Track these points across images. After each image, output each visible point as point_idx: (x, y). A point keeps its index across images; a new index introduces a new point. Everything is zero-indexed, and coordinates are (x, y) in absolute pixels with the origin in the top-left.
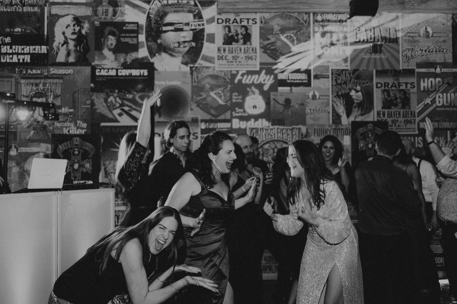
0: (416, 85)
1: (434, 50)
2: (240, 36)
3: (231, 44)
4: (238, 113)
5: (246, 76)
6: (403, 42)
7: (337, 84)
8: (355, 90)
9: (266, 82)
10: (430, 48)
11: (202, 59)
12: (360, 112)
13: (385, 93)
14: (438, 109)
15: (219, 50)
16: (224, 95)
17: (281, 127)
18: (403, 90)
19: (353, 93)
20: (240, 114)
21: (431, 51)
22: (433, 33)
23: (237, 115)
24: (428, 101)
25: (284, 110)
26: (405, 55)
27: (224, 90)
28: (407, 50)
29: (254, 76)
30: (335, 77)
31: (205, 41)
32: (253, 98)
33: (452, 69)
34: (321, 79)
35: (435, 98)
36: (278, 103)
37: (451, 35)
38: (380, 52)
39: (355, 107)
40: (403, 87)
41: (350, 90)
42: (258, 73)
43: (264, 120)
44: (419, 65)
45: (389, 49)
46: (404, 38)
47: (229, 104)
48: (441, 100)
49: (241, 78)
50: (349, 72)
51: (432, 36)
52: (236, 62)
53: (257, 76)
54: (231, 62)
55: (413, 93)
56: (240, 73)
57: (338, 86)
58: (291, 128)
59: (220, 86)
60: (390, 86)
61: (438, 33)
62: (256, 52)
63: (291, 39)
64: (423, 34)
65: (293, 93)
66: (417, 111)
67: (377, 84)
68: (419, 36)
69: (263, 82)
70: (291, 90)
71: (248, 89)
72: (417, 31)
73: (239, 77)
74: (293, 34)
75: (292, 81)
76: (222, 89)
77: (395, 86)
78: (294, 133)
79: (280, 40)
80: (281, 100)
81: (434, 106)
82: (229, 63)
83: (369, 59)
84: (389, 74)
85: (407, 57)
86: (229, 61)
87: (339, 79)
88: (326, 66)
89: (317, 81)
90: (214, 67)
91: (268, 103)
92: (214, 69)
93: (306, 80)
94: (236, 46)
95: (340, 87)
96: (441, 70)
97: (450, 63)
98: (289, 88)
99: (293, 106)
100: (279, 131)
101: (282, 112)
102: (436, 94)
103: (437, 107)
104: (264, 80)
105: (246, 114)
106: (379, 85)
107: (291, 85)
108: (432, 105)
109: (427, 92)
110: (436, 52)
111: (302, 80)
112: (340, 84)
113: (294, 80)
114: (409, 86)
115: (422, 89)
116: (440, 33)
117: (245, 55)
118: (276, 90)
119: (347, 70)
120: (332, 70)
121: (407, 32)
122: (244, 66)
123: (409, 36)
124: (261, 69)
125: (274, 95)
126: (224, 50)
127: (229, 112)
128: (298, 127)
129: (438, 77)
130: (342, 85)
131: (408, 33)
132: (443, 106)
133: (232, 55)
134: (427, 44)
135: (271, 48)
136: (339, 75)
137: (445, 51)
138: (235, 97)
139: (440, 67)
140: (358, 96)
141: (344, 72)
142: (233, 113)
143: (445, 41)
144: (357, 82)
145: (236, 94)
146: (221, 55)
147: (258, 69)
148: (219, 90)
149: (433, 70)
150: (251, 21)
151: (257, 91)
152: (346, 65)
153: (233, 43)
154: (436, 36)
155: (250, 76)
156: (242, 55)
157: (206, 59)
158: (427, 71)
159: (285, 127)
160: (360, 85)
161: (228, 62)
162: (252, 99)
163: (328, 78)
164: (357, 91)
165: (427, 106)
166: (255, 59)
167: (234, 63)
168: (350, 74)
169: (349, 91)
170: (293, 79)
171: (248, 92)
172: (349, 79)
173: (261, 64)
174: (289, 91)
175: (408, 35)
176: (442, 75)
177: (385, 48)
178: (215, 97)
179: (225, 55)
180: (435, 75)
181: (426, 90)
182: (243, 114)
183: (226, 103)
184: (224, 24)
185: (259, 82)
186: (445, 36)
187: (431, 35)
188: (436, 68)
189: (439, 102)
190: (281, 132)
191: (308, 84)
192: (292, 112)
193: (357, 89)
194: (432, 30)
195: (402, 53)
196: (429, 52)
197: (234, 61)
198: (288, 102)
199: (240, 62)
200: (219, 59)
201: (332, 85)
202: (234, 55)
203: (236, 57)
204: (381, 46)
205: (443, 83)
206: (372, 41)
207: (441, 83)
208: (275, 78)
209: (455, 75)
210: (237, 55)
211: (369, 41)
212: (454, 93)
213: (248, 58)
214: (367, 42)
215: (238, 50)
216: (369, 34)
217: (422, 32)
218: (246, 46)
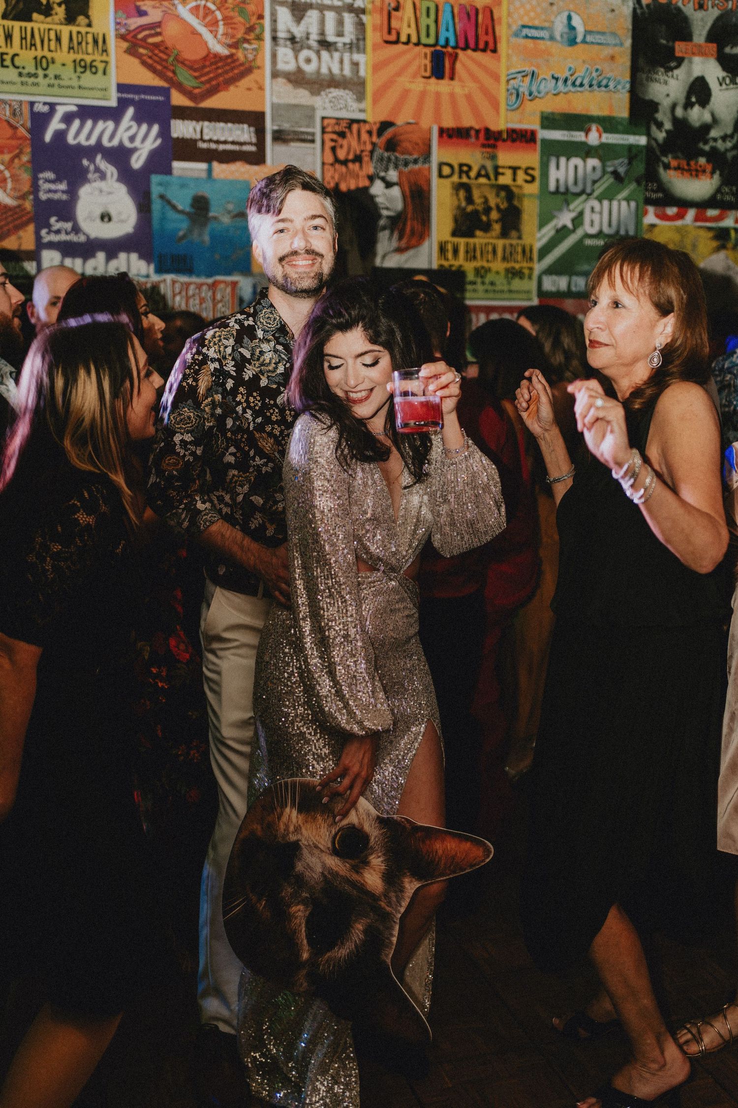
0: (537, 173)
1: (586, 82)
3: (30, 20)
4: (58, 232)
5: (76, 123)
6: (510, 52)
7: (337, 160)
8: (383, 179)
9: (137, 143)
10: (576, 75)
12: (395, 244)
13: (462, 194)
14: (588, 242)
16: (12, 176)
17: (184, 279)
18: (505, 188)
19: (377, 188)
20: (63, 237)
21: (578, 83)
22: (587, 32)
23: (54, 238)
24: (565, 219)
25: (190, 231)
26: (514, 88)
27: (12, 160)
28: (519, 75)
30: (332, 140)
32: (101, 191)
33: (626, 136)
34: (292, 144)
35: (581, 214)
36: (174, 207)
37: (628, 43)
38: (452, 78)
39: (384, 228)
40: (505, 179)
41: (371, 178)
43: (134, 256)
44: (550, 121)
45: (476, 70)
46: (513, 40)
47: (28, 205)
48: (596, 218)
49: (63, 126)
50: (367, 127)
51: (584, 41)
52: (46, 76)
53: (110, 125)
54: (30, 75)
55: (531, 195)
56: (61, 111)
57: (337, 166)
58: (210, 281)
60: (473, 174)
61: (599, 33)
62: (105, 51)
63: (208, 19)
64: (562, 36)
65: (215, 180)
66: (538, 245)
67: (441, 165)
68: (552, 38)
69: (127, 144)
70: (210, 171)
71: (85, 162)
72: (547, 25)
73: (55, 125)
75: (213, 146)
76: (7, 157)
77: (487, 176)
78: (219, 297)
79: (178, 17)
80: (183, 202)
81: (579, 233)
82: (24, 79)
83: (423, 94)
84: (473, 140)
85: (518, 95)
86: (25, 72)
87: (341, 146)
88: (307, 107)
89: (281, 148)
93: (251, 144)
94: (43, 27)
95: (344, 169)
96: (600, 136)
97: (622, 118)
98: (203, 166)
99: (215, 218)
100: (177, 290)
101: (184, 236)
102: (586, 200)
103: (588, 236)
104: (132, 139)
105: (82, 238)
106: (446, 170)
108: (574, 231)
109: (564, 196)
110: (591, 86)
111: (241, 144)
112: (345, 163)
113: (218, 142)
114: (521, 175)
115: (552, 187)
116: (603, 33)
117: (73, 56)
118: (168, 171)
119: (365, 121)
120: (323, 118)
121: (520, 23)
122: (69, 92)
123: (527, 37)
125: (160, 184)
126: (9, 37)
127: (31, 228)
128: (229, 279)
129: (593, 157)
130: (351, 165)
131: (524, 26)
132: (600, 234)
133: (32, 53)
134: (570, 62)
135: (151, 40)
136: (342, 135)
137: (612, 85)
138: (47, 186)
139: (598, 130)
140: (390, 199)
141: (355, 127)
142: (44, 232)
143: (612, 58)
144: (389, 159)
145: (50, 175)
147: (113, 103)
149: (579, 136)
151: (111, 170)
152: (362, 106)
153: (35, 16)
154: (592, 43)
156: (63, 56)
158: (566, 139)
159: (194, 279)
160: (396, 167)
161: (20, 75)
162: (97, 193)
163: (313, 141)
164: (389, 185)
165: (562, 233)
166: (105, 73)
167: (40, 79)
168: (370, 133)
169: (366, 183)
170: (215, 138)
171: (86, 171)
172: (369, 147)
174: (204, 175)
175: (526, 31)
176: (604, 152)
177: (464, 65)
179: (11, 52)
180: (586, 151)
181: (562, 189)
182: (73, 238)
183: (20, 202)
185: (115, 142)
186: (615, 45)
187: (579, 39)
188: (587, 131)
189: (592, 223)
190: (184, 293)
192: (213, 237)
193: (388, 178)
194: (585, 23)
195: (508, 81)
196: (574, 84)
197: (40, 72)
198: (201, 205)
199: (57, 77)
201: (323, 164)
202: (39, 53)
203: (44, 61)
204: (455, 57)
205: (604, 172)
206: (431, 41)
207: (599, 173)
208: (165, 132)
209: (632, 152)
210: (49, 55)
211: (424, 40)
212: (628, 199)
213: (80, 66)
214: (418, 44)
215: (49, 40)
216: (424, 21)
217: (560, 26)
218: (75, 29)
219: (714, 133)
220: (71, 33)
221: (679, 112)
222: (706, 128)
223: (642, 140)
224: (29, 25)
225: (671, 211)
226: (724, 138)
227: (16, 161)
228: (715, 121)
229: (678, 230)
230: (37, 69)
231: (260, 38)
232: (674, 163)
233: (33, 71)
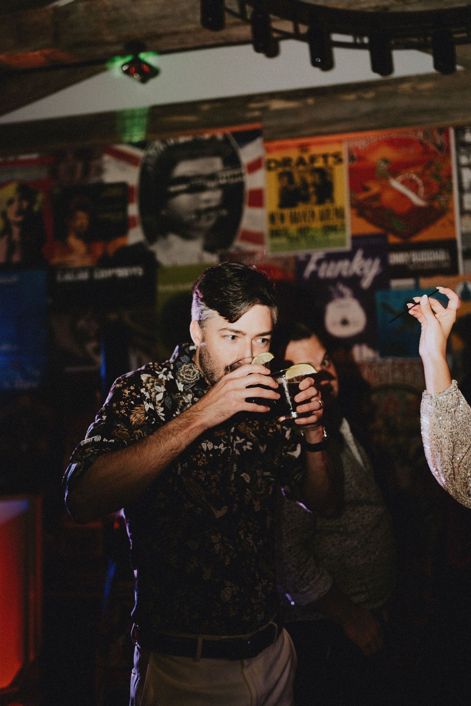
2: (311, 190)
3: (296, 206)
5: (325, 264)
9: (366, 272)
11: (242, 239)
15: (272, 218)
25: (404, 326)
29: (341, 264)
36: (392, 311)
43: (365, 347)
49: (316, 267)
52: (305, 238)
53: (347, 262)
56: (315, 258)
62: (343, 218)
65: (421, 290)
69: (359, 273)
70: (417, 284)
71: (331, 289)
73: (311, 267)
74: (416, 173)
75: (420, 266)
79: (392, 189)
80: (398, 306)
82: (292, 242)
86: (292, 237)
91: (371, 313)
93: (446, 262)
94: (304, 208)
98: (412, 281)
100: (396, 368)
101: (401, 330)
104: (362, 269)
107: (417, 274)
113: (423, 263)
117: (323, 223)
118: (387, 286)
122: (320, 245)
124: (355, 248)
125: (382, 297)
126: (282, 218)
133: (298, 225)
135: (373, 205)
146: (276, 228)
147: (348, 248)
150: (331, 160)
151: (347, 291)
153: (299, 203)
155: (332, 264)
156: (317, 224)
157: (247, 237)
159: (409, 359)
161: (290, 240)
162: (339, 307)
166: (343, 230)
171: (331, 293)
173: (354, 238)
174: (413, 288)
179: (283, 226)
184: (280, 170)
185: (351, 273)
190: (401, 370)
191: (453, 271)
197: (302, 236)
199: (312, 238)
200: (271, 237)
202: (301, 225)
218: (324, 207)
231: (450, 191)
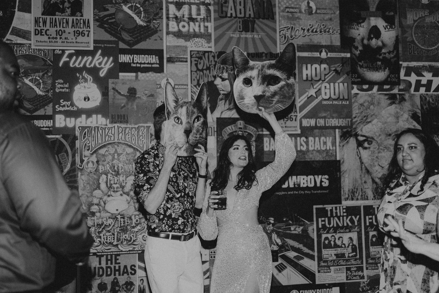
1: (318, 30)
2: (67, 5)
3: (55, 15)
4: (64, 106)
5: (74, 58)
6: (280, 19)
7: (198, 69)
8: (221, 77)
9: (103, 65)
10: (313, 28)
11: (12, 33)
12: (227, 106)
14: (325, 103)
15: (37, 21)
16: (43, 82)
17: (123, 126)
19: (218, 81)
20: (66, 108)
21: (314, 31)
22: (317, 9)
23: (61, 109)
24: (312, 92)
25: (127, 103)
26: (283, 34)
27: (43, 75)
28: (285, 29)
29: (85, 58)
30: (195, 61)
31: (16, 10)
32: (85, 87)
33: (340, 54)
34: (176, 63)
35: (320, 89)
36: (119, 93)
37: (338, 12)
38: (253, 31)
39: (221, 100)
41: (215, 77)
42: (92, 54)
43: (100, 116)
44: (302, 48)
45: (264, 27)
46: (281, 14)
47: (50, 94)
48: (328, 91)
49: (68, 59)
50: (212, 54)
51: (316, 13)
52: (61, 38)
53: (90, 58)
54: (53, 38)
56: (67, 53)
57: (198, 72)
58: (136, 126)
59: (38, 71)
61: (323, 9)
62: (89, 26)
63: (137, 11)
64: (305, 11)
65: (139, 80)
66: (299, 105)
68: (300, 12)
69: (98, 66)
70: (137, 77)
72: (298, 6)
73: (64, 59)
74: (139, 3)
75: (138, 65)
76: (41, 74)
78: (141, 134)
79: (123, 11)
80: (124, 90)
81: (320, 98)
82: (50, 40)
83: (239, 39)
84: (264, 58)
85: (285, 37)
86: (51, 37)
87: (200, 63)
88: (184, 46)
89: (171, 65)
90: (30, 44)
91: (105, 94)
92: (30, 47)
93: (156, 64)
94: (60, 17)
95: (201, 73)
96: (327, 54)
97: (337, 46)
98: (134, 74)
99: (139, 97)
100: (120, 131)
101: (124, 106)
102: (321, 84)
103: (323, 99)
104: (100, 64)
105: (75, 109)
107: (136, 70)
108: (317, 98)
109: (311, 81)
110: (321, 32)
111: (152, 64)
112: (202, 70)
113: (141, 63)
115: (305, 78)
116: (325, 9)
117: (73, 29)
118: (117, 77)
119: (211, 52)
120: (191, 51)
121: (285, 6)
122: (72, 44)
123: (288, 12)
124: (96, 49)
125: (113, 83)
126: (45, 22)
127: (51, 105)
128: (145, 125)
129: (324, 64)
130: (205, 71)
131: (286, 8)
132: (330, 99)
133: (55, 29)
134: (309, 22)
135: (110, 21)
136: (201, 58)
137: (331, 31)
138: (59, 86)
139: (325, 51)
140: (225, 86)
141: (207, 54)
142: (57, 106)
143: (331, 19)
144: (223, 68)
145: (61, 81)
146: (39, 29)
148: (37, 76)
149: (317, 54)
151: (89, 77)
152: (209, 45)
153: (57, 13)
154: (320, 13)
155: (80, 58)
157: (18, 33)
158: (310, 56)
159: (129, 126)
160: (226, 71)
161: (49, 38)
162: (83, 88)
163: (186, 61)
164: (223, 80)
165: (311, 99)
166: (88, 36)
167: (58, 40)
168: (214, 57)
169: (213, 79)
170: (139, 62)
171: (78, 78)
172: (213, 63)
173: (95, 42)
174: (134, 78)
175: (287, 10)
176: (329, 61)
177: (258, 25)
178: (30, 84)
179: (45, 29)
180: (321, 61)
181: (310, 79)
182: (71, 108)
183: (46, 93)
185: (92, 65)
186: (332, 14)
187: (314, 12)
188: (321, 52)
189: (326, 94)
190: (123, 133)
191: (160, 70)
192: (137, 106)
193: (223, 77)
194: (316, 5)
195: (280, 32)
196: (312, 31)
197: (58, 37)
198: (132, 92)
199: (65, 39)
200: (36, 34)
201: (191, 71)
202: (58, 29)
203: (60, 32)
204: (254, 22)
205: (330, 70)
206: (242, 15)
207: (327, 71)
208: (116, 60)
209: (343, 61)
210: (63, 29)
211: (239, 15)
212: (343, 82)
213: (77, 33)
214: (236, 17)
215: (63, 23)
216: (238, 7)
217: (304, 6)
218: (75, 18)
219: (383, 51)
220: (73, 19)
221: (365, 42)
222: (380, 48)
223: (348, 55)
224: (54, 17)
225: (365, 87)
226: (389, 53)
227: (46, 75)
228: (384, 45)
229: (370, 96)
230: (57, 35)
231: (161, 18)
232: (365, 65)
233: (55, 36)
